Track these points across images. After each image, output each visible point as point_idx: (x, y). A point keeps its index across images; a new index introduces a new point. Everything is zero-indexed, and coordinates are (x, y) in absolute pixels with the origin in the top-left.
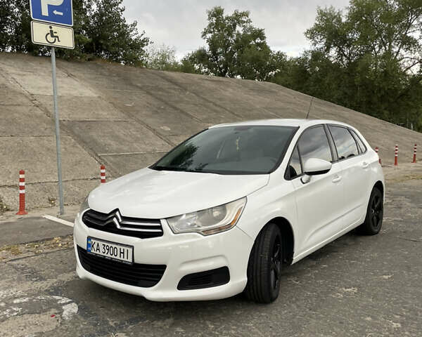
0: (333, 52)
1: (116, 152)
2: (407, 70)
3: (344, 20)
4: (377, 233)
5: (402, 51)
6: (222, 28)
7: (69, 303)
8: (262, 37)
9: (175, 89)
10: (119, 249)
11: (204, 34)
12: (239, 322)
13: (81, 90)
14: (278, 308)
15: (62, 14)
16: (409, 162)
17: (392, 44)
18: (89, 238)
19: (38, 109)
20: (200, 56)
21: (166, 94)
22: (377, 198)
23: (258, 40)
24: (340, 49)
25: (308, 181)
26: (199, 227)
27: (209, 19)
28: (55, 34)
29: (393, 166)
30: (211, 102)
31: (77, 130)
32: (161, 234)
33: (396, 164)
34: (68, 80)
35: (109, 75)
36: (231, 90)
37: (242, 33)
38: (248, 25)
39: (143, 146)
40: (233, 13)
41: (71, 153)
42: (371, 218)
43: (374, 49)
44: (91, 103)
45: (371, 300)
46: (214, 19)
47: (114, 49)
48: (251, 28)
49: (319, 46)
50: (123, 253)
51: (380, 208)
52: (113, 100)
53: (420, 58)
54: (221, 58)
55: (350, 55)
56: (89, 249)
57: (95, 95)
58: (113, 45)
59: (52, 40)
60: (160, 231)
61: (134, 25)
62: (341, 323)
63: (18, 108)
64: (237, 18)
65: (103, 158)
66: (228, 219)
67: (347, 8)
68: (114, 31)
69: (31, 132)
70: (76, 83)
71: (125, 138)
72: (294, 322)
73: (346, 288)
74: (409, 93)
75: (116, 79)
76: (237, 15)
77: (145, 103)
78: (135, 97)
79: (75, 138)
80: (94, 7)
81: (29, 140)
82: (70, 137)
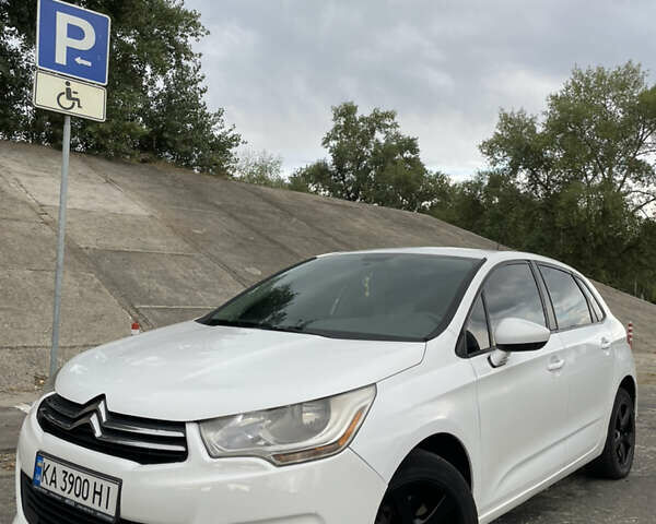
0: (522, 177)
1: (166, 303)
2: (637, 209)
3: (540, 130)
5: (629, 181)
6: (354, 133)
8: (414, 149)
9: (274, 213)
11: (327, 141)
13: (122, 204)
15: (89, 64)
17: (614, 170)
18: (41, 455)
19: (47, 227)
20: (318, 173)
21: (258, 219)
22: (624, 408)
23: (407, 154)
24: (534, 173)
25: (502, 363)
27: (335, 119)
28: (73, 95)
30: (331, 236)
31: (106, 263)
34: (103, 188)
35: (174, 186)
36: (362, 221)
37: (383, 141)
38: (393, 132)
39: (213, 297)
40: (372, 112)
41: (88, 300)
43: (586, 176)
44: (137, 224)
46: (343, 120)
47: (183, 148)
48: (397, 136)
49: (500, 166)
50: (100, 494)
52: (173, 223)
54: (350, 176)
55: (548, 183)
56: (38, 479)
57: (144, 213)
58: (184, 142)
60: (181, 449)
61: (219, 114)
63: (16, 224)
64: (377, 121)
65: (141, 311)
67: (545, 113)
68: (185, 122)
69: (28, 263)
71: (184, 281)
74: (641, 245)
75: (183, 191)
76: (377, 116)
77: (224, 230)
78: (210, 221)
79: (101, 276)
80: (160, 84)
81: (21, 274)
82: (93, 275)
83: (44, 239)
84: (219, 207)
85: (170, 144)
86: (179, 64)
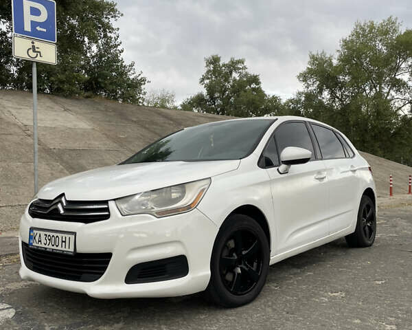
0: (326, 94)
2: (398, 110)
3: (335, 63)
4: (371, 245)
5: (392, 93)
6: (219, 74)
7: (7, 308)
8: (258, 83)
9: (170, 124)
10: (60, 239)
11: (203, 80)
12: (200, 325)
13: (75, 123)
14: (250, 311)
15: (45, 30)
16: (404, 193)
17: (383, 86)
18: (32, 229)
19: (29, 138)
20: (198, 101)
21: (160, 128)
22: (368, 207)
23: (253, 86)
24: (332, 92)
25: (286, 172)
26: (153, 208)
27: (207, 66)
28: (36, 50)
29: (388, 196)
31: (66, 157)
32: (107, 217)
33: (391, 194)
34: (64, 114)
35: (105, 111)
37: (238, 78)
38: (244, 72)
40: (230, 60)
42: (362, 226)
43: (365, 91)
44: (85, 134)
45: (360, 303)
46: (212, 66)
47: (111, 87)
48: (246, 75)
49: (311, 88)
50: (65, 242)
51: (372, 218)
52: (106, 132)
53: (410, 99)
54: (219, 102)
55: (342, 97)
56: (31, 242)
57: (89, 127)
58: (111, 84)
59: (34, 55)
60: (107, 213)
61: (132, 65)
62: (322, 325)
63: (9, 137)
64: (233, 65)
66: (188, 200)
68: (112, 71)
69: (19, 159)
70: (71, 117)
72: (266, 325)
73: (332, 293)
74: (401, 132)
75: (112, 114)
76: (233, 62)
77: (139, 135)
78: (129, 130)
79: (64, 164)
80: (94, 48)
81: (15, 165)
82: (58, 164)
83: (27, 145)
84: (135, 122)
85: (103, 85)
86: (105, 36)
